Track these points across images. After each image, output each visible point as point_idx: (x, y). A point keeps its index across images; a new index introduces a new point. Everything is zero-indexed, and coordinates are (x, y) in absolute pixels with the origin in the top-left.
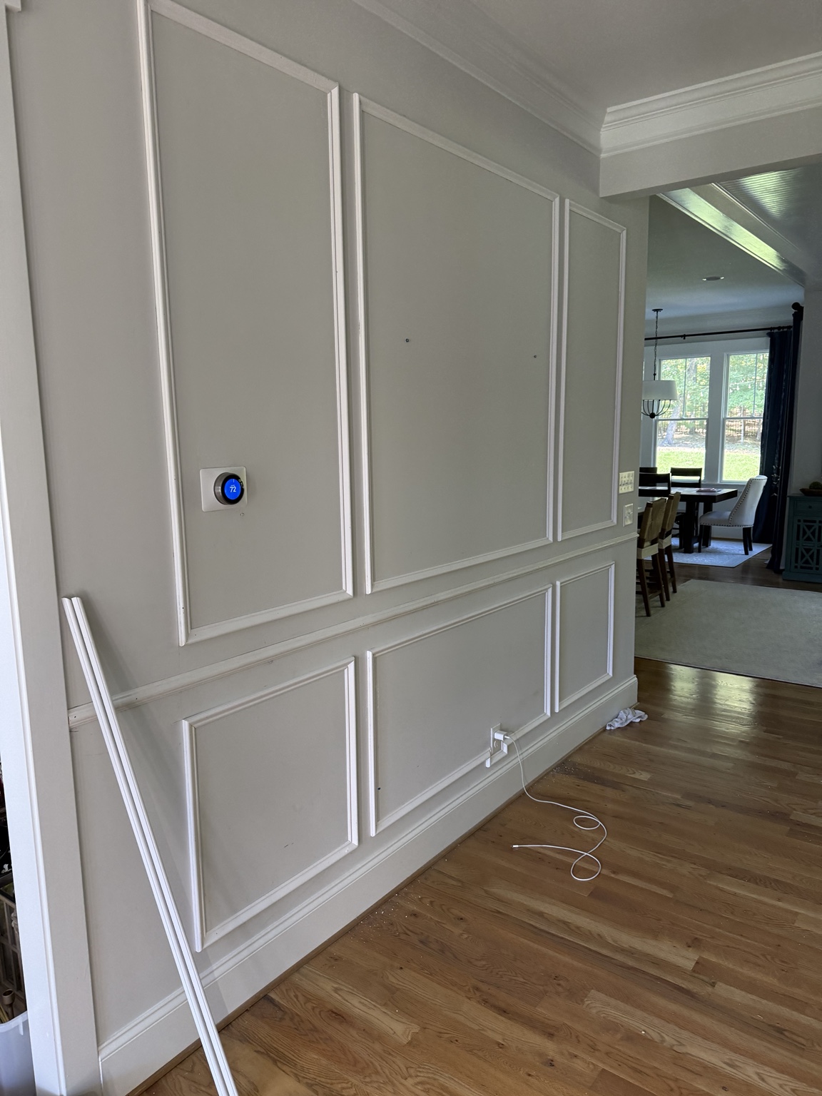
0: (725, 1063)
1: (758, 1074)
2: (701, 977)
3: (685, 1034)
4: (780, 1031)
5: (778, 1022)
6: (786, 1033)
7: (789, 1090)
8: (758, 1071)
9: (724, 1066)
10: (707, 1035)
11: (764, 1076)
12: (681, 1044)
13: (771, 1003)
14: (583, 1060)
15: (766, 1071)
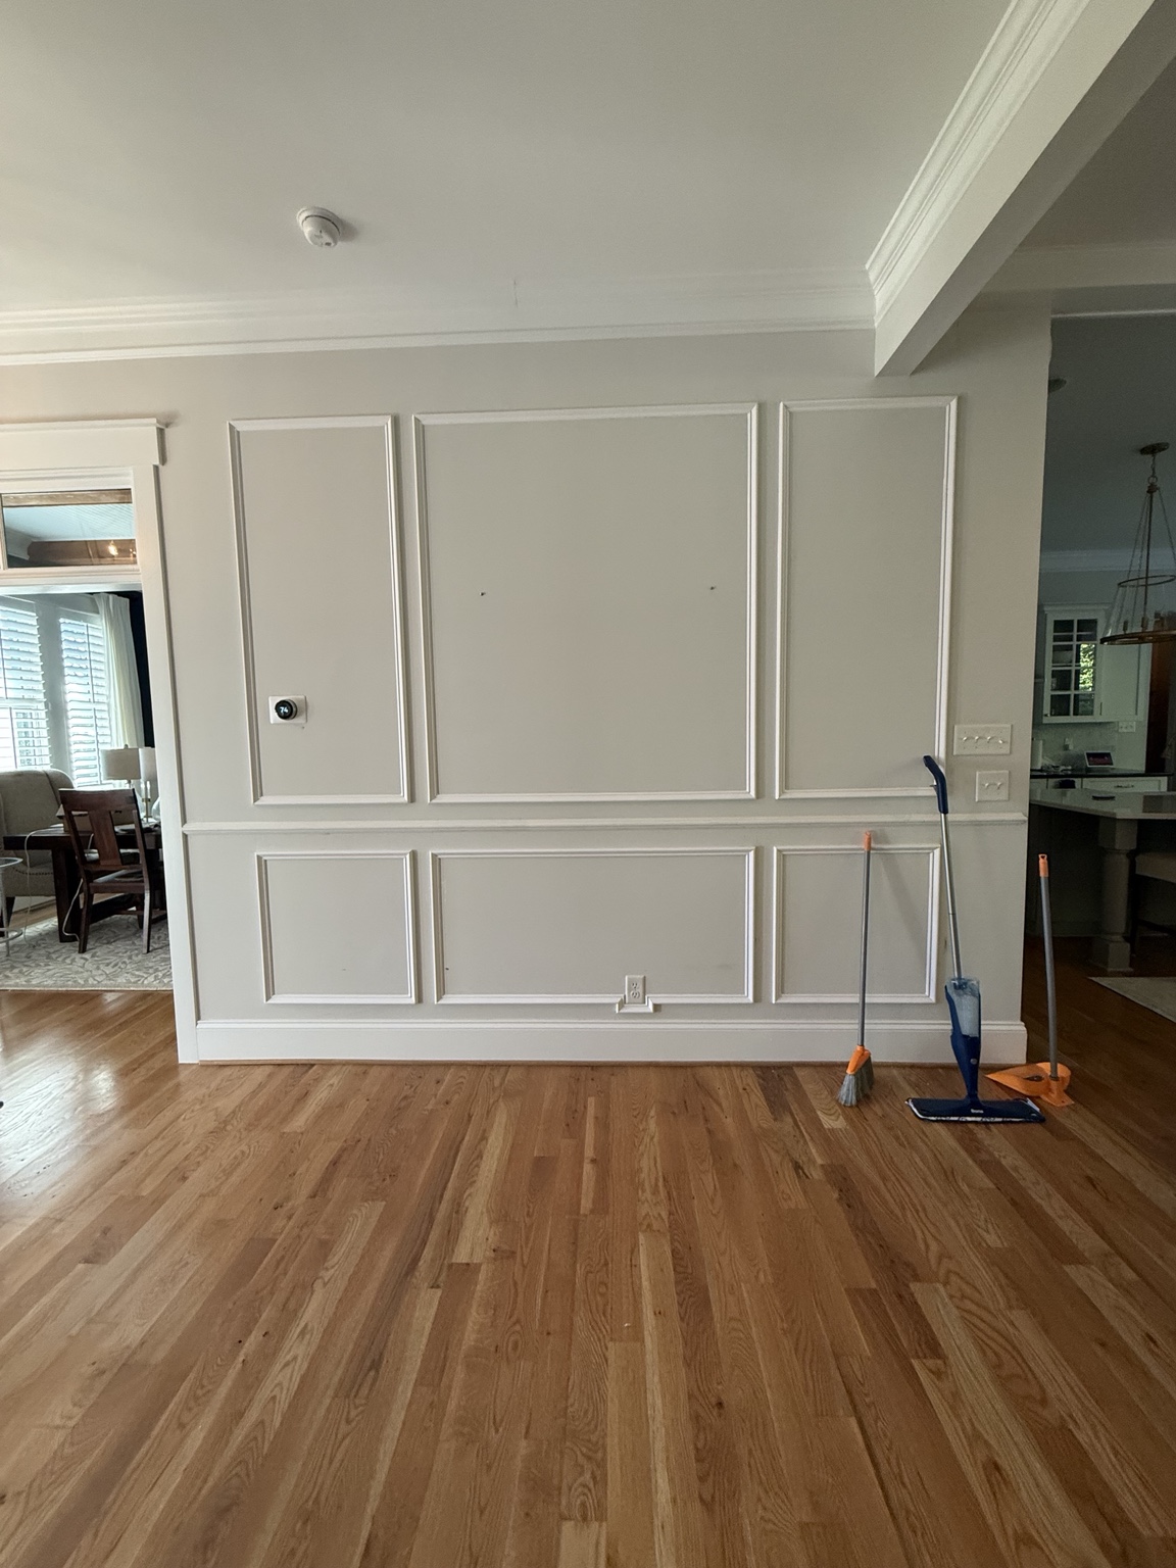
0: (306, 1326)
1: (295, 1358)
2: (444, 1274)
3: (342, 1285)
4: (376, 1365)
5: (391, 1361)
6: (372, 1373)
7: (274, 1393)
8: (299, 1359)
9: (302, 1324)
10: (346, 1301)
11: (291, 1366)
12: (325, 1284)
13: (423, 1347)
14: (284, 1227)
15: (300, 1367)
